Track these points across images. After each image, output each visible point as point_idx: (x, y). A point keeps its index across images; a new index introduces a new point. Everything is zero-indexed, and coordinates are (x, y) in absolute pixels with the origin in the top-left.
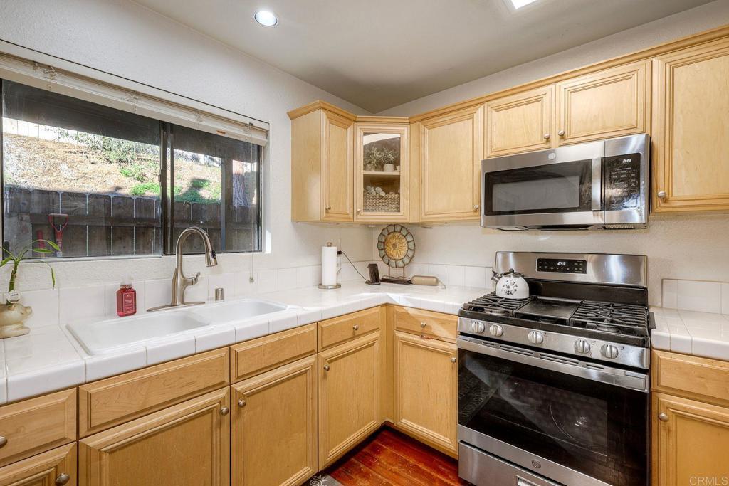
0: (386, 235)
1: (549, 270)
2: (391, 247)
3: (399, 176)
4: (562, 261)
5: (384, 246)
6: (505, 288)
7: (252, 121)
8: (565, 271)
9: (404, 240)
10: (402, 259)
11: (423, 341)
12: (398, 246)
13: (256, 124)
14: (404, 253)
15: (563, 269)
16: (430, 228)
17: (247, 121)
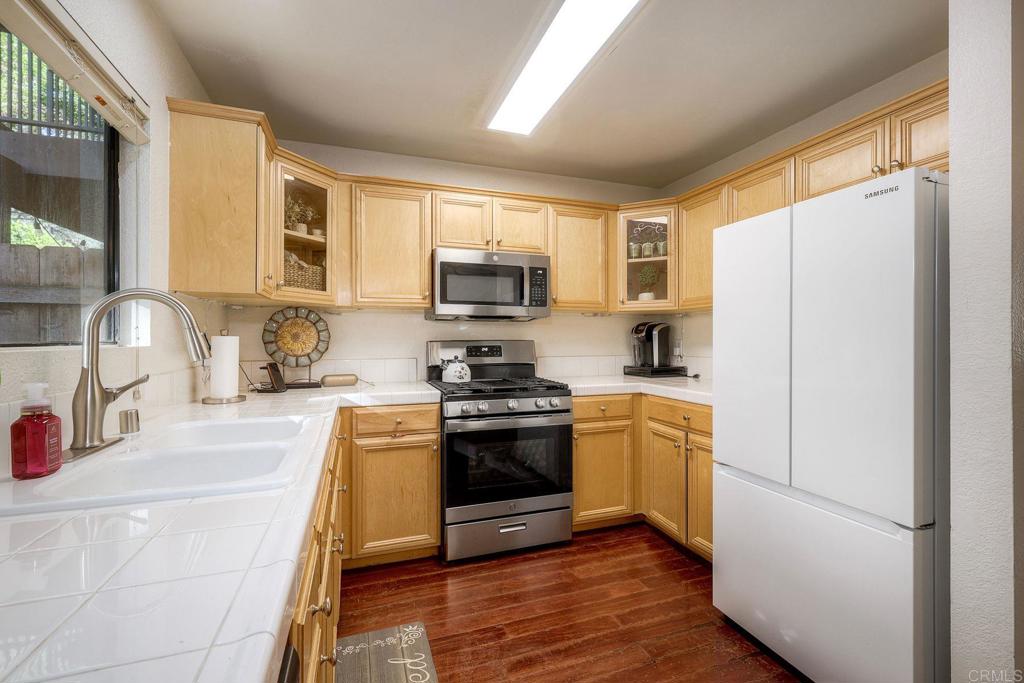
0: (281, 321)
1: (476, 356)
2: (289, 339)
3: (326, 243)
4: (485, 347)
5: (276, 336)
6: (458, 374)
7: (136, 98)
8: (487, 356)
9: (313, 329)
10: (308, 355)
11: (397, 440)
12: (303, 337)
13: (139, 103)
14: (312, 346)
15: (486, 354)
16: (339, 314)
17: (130, 94)
